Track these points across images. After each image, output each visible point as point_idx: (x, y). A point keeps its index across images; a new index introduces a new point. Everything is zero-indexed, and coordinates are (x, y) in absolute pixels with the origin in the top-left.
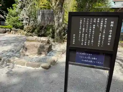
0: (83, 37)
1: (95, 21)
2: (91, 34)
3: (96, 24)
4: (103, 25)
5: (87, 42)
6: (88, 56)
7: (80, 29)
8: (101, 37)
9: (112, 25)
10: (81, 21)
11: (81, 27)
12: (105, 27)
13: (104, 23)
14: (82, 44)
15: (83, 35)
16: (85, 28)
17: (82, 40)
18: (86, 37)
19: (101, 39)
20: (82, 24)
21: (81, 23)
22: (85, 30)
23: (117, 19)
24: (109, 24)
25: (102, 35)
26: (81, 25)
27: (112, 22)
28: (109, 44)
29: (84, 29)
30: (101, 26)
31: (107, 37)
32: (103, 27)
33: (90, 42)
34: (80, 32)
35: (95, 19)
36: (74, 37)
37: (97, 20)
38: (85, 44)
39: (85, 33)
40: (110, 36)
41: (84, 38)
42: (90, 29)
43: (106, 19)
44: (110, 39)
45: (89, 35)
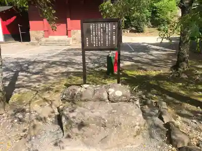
0: (94, 39)
2: (101, 37)
3: (103, 28)
4: (108, 28)
5: (98, 43)
7: (91, 33)
8: (108, 39)
9: (114, 28)
10: (91, 26)
12: (109, 30)
14: (94, 45)
16: (95, 32)
17: (94, 42)
20: (93, 29)
21: (91, 28)
22: (95, 34)
23: (117, 24)
25: (108, 37)
26: (91, 30)
27: (114, 26)
28: (114, 43)
31: (112, 38)
33: (101, 43)
34: (92, 36)
36: (87, 40)
37: (103, 25)
38: (97, 45)
39: (96, 36)
40: (114, 37)
41: (96, 40)
42: (99, 33)
43: (110, 24)
44: (114, 39)
45: (99, 38)
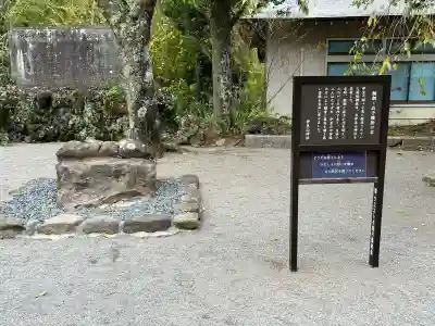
0: (325, 123)
1: (345, 92)
2: (341, 118)
3: (347, 97)
4: (361, 98)
5: (334, 133)
6: (336, 161)
7: (319, 108)
8: (359, 121)
9: (374, 98)
10: (320, 93)
11: (320, 104)
12: (363, 102)
13: (361, 95)
14: (324, 138)
15: (325, 119)
16: (329, 106)
17: (325, 131)
18: (331, 123)
19: (359, 125)
20: (323, 100)
21: (320, 97)
22: (329, 110)
23: (381, 87)
24: (369, 96)
25: (359, 116)
26: (319, 100)
27: (374, 93)
28: (372, 132)
29: (326, 108)
30: (357, 100)
31: (368, 120)
32: (360, 102)
34: (319, 115)
35: (345, 89)
36: (308, 126)
37: (348, 91)
38: (331, 138)
39: (329, 115)
40: (373, 118)
41: (328, 126)
42: (338, 108)
43: (365, 88)
44: (372, 123)
45: (337, 119)
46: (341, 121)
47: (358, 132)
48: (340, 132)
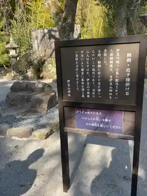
0: (83, 83)
1: (99, 55)
2: (96, 78)
3: (102, 59)
4: (114, 60)
5: (91, 91)
6: (95, 116)
7: (77, 69)
9: (129, 60)
10: (77, 55)
11: (77, 66)
12: (117, 64)
14: (83, 96)
15: (83, 80)
16: (85, 68)
17: (83, 90)
18: (88, 83)
19: (114, 86)
21: (77, 59)
22: (85, 72)
26: (77, 63)
27: (129, 55)
28: (127, 94)
29: (83, 70)
30: (111, 62)
32: (114, 64)
34: (77, 76)
35: (99, 51)
36: (69, 85)
38: (88, 96)
39: (86, 76)
40: (128, 80)
41: (85, 85)
42: (94, 70)
43: (119, 50)
44: (127, 84)
45: (93, 80)
46: (96, 82)
47: (114, 92)
48: (96, 92)
